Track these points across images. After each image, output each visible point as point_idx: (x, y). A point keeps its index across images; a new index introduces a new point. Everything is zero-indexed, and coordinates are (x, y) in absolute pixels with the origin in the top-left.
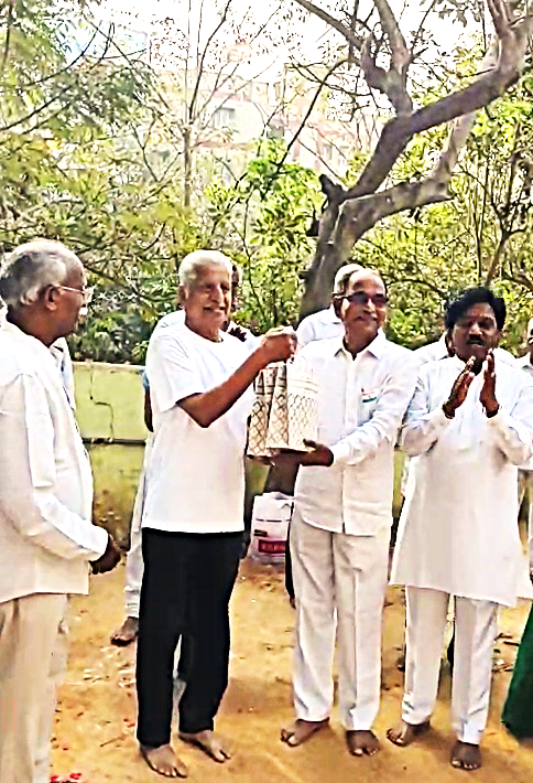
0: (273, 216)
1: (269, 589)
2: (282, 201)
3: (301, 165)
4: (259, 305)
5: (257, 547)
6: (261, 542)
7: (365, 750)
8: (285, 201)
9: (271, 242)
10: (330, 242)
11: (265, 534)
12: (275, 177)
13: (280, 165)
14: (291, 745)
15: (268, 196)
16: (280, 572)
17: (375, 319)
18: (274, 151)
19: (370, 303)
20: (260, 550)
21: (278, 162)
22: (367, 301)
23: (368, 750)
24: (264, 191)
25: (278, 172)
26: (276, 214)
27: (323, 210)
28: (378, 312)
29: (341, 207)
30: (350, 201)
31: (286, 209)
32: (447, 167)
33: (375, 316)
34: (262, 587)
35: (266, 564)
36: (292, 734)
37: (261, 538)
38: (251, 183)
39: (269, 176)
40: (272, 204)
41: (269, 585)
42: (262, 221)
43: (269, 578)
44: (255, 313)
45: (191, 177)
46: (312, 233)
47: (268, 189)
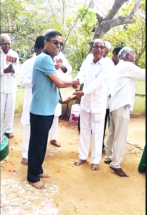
0: (84, 26)
1: (74, 129)
2: (87, 22)
3: (93, 12)
4: (78, 52)
5: (72, 119)
6: (73, 117)
7: (95, 169)
8: (88, 22)
9: (83, 34)
10: (97, 34)
11: (74, 115)
12: (85, 15)
13: (86, 11)
14: (77, 165)
15: (83, 20)
16: (77, 125)
17: (101, 53)
18: (85, 7)
19: (99, 48)
20: (73, 119)
21: (86, 10)
22: (98, 48)
23: (96, 169)
24: (82, 19)
25: (86, 13)
26: (85, 25)
27: (97, 24)
28: (101, 51)
29: (101, 23)
30: (104, 21)
31: (87, 24)
32: (133, 13)
33: (101, 52)
34: (72, 129)
35: (74, 123)
36: (77, 163)
37: (73, 116)
38: (78, 16)
39: (83, 14)
40: (84, 23)
41: (74, 128)
42: (81, 28)
43: (74, 126)
44: (77, 54)
45: (64, 15)
46: (93, 31)
47: (83, 18)
